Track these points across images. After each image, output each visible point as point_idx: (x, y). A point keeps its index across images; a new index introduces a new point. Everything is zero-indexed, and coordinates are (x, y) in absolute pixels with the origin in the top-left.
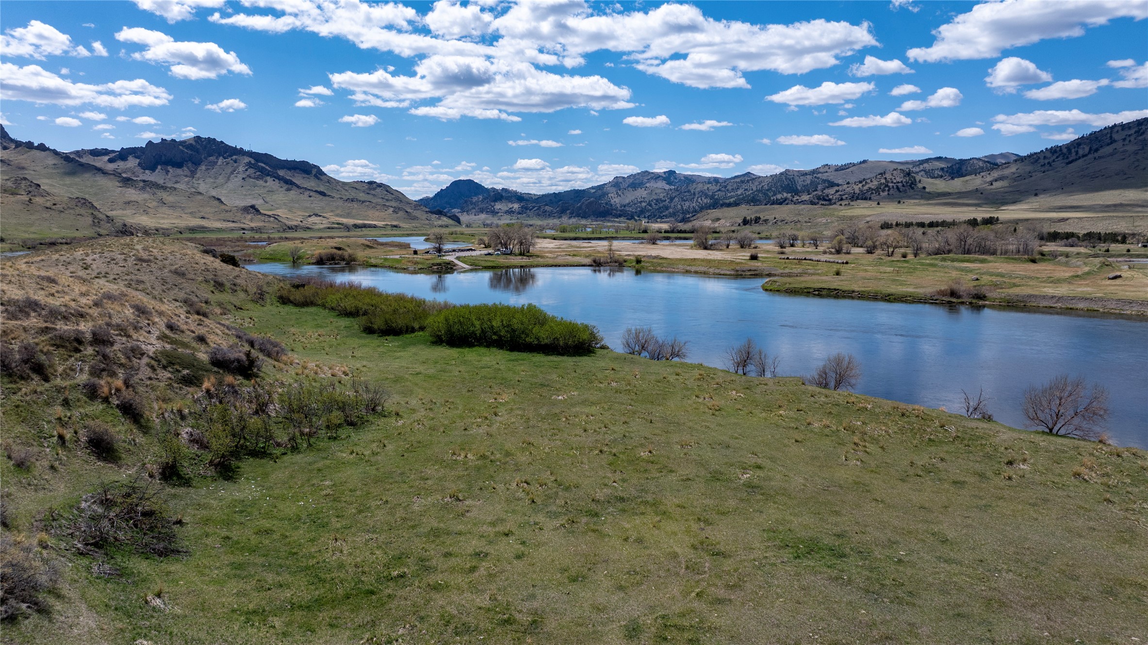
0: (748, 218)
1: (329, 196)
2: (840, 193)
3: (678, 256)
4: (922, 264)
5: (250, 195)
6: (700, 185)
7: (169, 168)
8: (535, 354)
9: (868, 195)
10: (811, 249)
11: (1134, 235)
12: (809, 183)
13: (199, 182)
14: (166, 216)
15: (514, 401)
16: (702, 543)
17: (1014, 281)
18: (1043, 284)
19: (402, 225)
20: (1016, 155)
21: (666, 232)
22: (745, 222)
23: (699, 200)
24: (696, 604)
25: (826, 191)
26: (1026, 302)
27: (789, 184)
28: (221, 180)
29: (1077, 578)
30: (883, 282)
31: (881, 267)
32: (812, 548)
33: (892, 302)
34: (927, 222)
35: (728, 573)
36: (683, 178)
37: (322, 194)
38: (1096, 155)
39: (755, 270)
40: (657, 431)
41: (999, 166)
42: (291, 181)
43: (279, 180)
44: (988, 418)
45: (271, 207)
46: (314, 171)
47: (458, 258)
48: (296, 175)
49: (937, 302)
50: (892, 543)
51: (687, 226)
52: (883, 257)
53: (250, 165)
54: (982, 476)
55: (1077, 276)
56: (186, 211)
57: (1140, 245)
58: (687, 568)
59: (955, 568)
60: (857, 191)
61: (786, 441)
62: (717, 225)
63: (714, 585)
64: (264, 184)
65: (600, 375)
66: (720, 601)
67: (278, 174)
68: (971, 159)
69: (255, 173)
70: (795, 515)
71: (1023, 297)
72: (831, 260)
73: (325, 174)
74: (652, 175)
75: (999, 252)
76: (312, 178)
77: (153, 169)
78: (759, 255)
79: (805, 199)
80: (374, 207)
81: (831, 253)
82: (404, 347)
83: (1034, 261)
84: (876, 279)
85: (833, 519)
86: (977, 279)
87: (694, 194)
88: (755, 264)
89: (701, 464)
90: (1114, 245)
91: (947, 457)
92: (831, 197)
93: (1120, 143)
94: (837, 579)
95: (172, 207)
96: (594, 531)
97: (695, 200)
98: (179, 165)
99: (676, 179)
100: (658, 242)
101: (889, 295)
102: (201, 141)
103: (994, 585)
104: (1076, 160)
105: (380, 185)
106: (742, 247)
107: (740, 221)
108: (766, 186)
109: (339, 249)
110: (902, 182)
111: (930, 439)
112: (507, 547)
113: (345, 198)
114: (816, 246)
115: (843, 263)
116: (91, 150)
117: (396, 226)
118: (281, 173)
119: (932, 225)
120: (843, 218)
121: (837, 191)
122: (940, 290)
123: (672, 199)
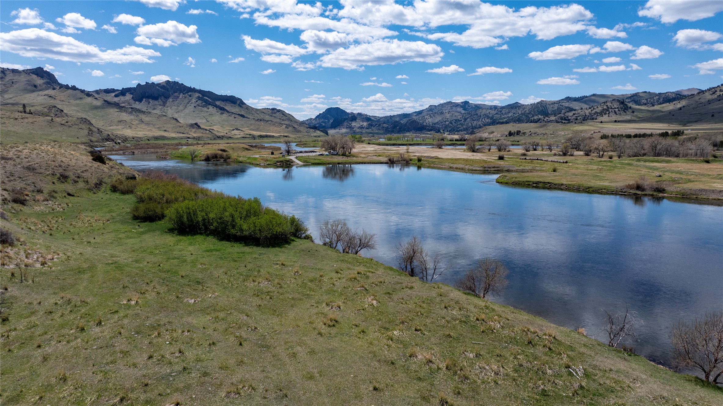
0: (512, 131)
1: (246, 117)
2: (576, 115)
3: (450, 157)
4: (623, 164)
5: (198, 117)
6: (484, 111)
7: (150, 100)
9: (595, 116)
10: (546, 152)
12: (556, 108)
13: (168, 109)
14: (142, 129)
17: (689, 177)
18: (713, 181)
19: (290, 135)
20: (699, 89)
21: (456, 140)
22: (510, 134)
23: (483, 120)
25: (567, 114)
26: (698, 194)
27: (542, 110)
28: (181, 107)
31: (590, 166)
33: (591, 193)
34: (633, 134)
36: (474, 106)
37: (243, 116)
39: (498, 167)
41: (686, 97)
42: (224, 108)
43: (216, 107)
45: (210, 124)
46: (238, 102)
47: (298, 157)
48: (227, 104)
49: (626, 193)
51: (470, 137)
52: (595, 158)
53: (199, 98)
56: (155, 127)
60: (587, 114)
62: (491, 136)
64: (208, 110)
67: (216, 104)
68: (667, 93)
69: (202, 103)
71: (696, 190)
72: (556, 160)
73: (245, 104)
74: (454, 104)
75: (681, 156)
76: (237, 106)
77: (140, 101)
78: (505, 156)
79: (552, 119)
80: (274, 125)
81: (560, 155)
82: (144, 233)
83: (708, 162)
84: (582, 175)
86: (660, 176)
87: (480, 116)
88: (501, 163)
92: (570, 118)
95: (148, 124)
97: (480, 120)
98: (156, 98)
99: (469, 106)
100: (443, 147)
101: (589, 188)
102: (170, 83)
105: (279, 111)
106: (498, 150)
107: (507, 133)
108: (527, 111)
109: (224, 151)
110: (618, 108)
113: (256, 119)
114: (551, 150)
115: (564, 162)
116: (105, 90)
117: (286, 136)
118: (218, 103)
119: (636, 136)
121: (574, 114)
122: (629, 185)
123: (465, 119)
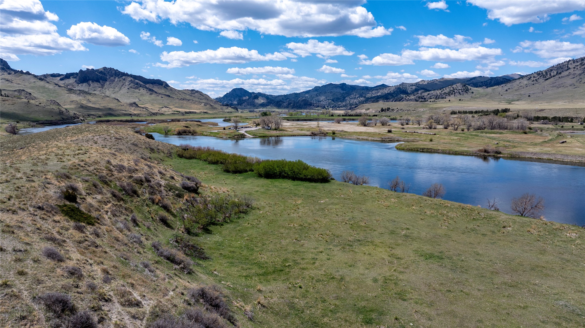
0: (384, 108)
1: (172, 97)
2: (430, 95)
3: (352, 130)
4: (472, 135)
5: (132, 97)
6: (359, 90)
7: (91, 83)
8: (304, 182)
9: (444, 96)
10: (416, 126)
11: (577, 118)
12: (414, 89)
13: (106, 90)
14: (91, 108)
15: (303, 203)
16: (392, 255)
17: (515, 144)
18: (528, 146)
19: (209, 112)
20: (520, 75)
21: (343, 116)
22: (382, 110)
24: (394, 273)
25: (423, 94)
26: (519, 155)
27: (404, 90)
28: (117, 89)
29: (523, 265)
30: (452, 145)
31: (451, 137)
32: (431, 256)
33: (457, 155)
34: (474, 111)
35: (403, 264)
36: (350, 87)
37: (168, 96)
38: (560, 76)
39: (391, 138)
40: (365, 215)
41: (511, 81)
42: (152, 90)
43: (146, 89)
44: (497, 210)
45: (143, 103)
46: (164, 85)
47: (246, 132)
48: (155, 86)
49: (478, 155)
50: (459, 255)
51: (353, 112)
52: (452, 131)
53: (131, 82)
54: (493, 232)
55: (545, 142)
56: (101, 106)
57: (579, 123)
58: (389, 262)
59: (481, 263)
60: (439, 94)
61: (417, 219)
62: (368, 112)
63: (399, 267)
64: (139, 91)
65: (335, 192)
66: (403, 272)
67: (146, 86)
68: (496, 77)
69: (134, 85)
70: (424, 246)
72: (428, 133)
73: (169, 86)
74: (334, 85)
75: (509, 128)
76: (163, 88)
77: (82, 84)
78: (392, 130)
79: (412, 98)
80: (194, 103)
81: (427, 128)
82: (245, 179)
83: (525, 133)
84: (449, 143)
85: (438, 247)
86: (497, 144)
87: (356, 95)
88: (390, 134)
89: (386, 228)
90: (567, 123)
91: (480, 225)
92: (425, 97)
93: (572, 70)
94: (441, 266)
96: (353, 251)
98: (96, 81)
99: (346, 87)
100: (340, 122)
101: (456, 152)
102: (107, 69)
103: (494, 267)
104: (550, 78)
105: (197, 92)
106: (383, 125)
107: (380, 110)
108: (392, 91)
109: (187, 127)
110: (461, 89)
111: (474, 218)
112: (323, 256)
113: (180, 98)
114: (419, 124)
115: (433, 134)
116: (51, 74)
117: (206, 113)
118: (148, 85)
119: (476, 112)
120: (432, 109)
122: (480, 149)
123: (344, 98)
